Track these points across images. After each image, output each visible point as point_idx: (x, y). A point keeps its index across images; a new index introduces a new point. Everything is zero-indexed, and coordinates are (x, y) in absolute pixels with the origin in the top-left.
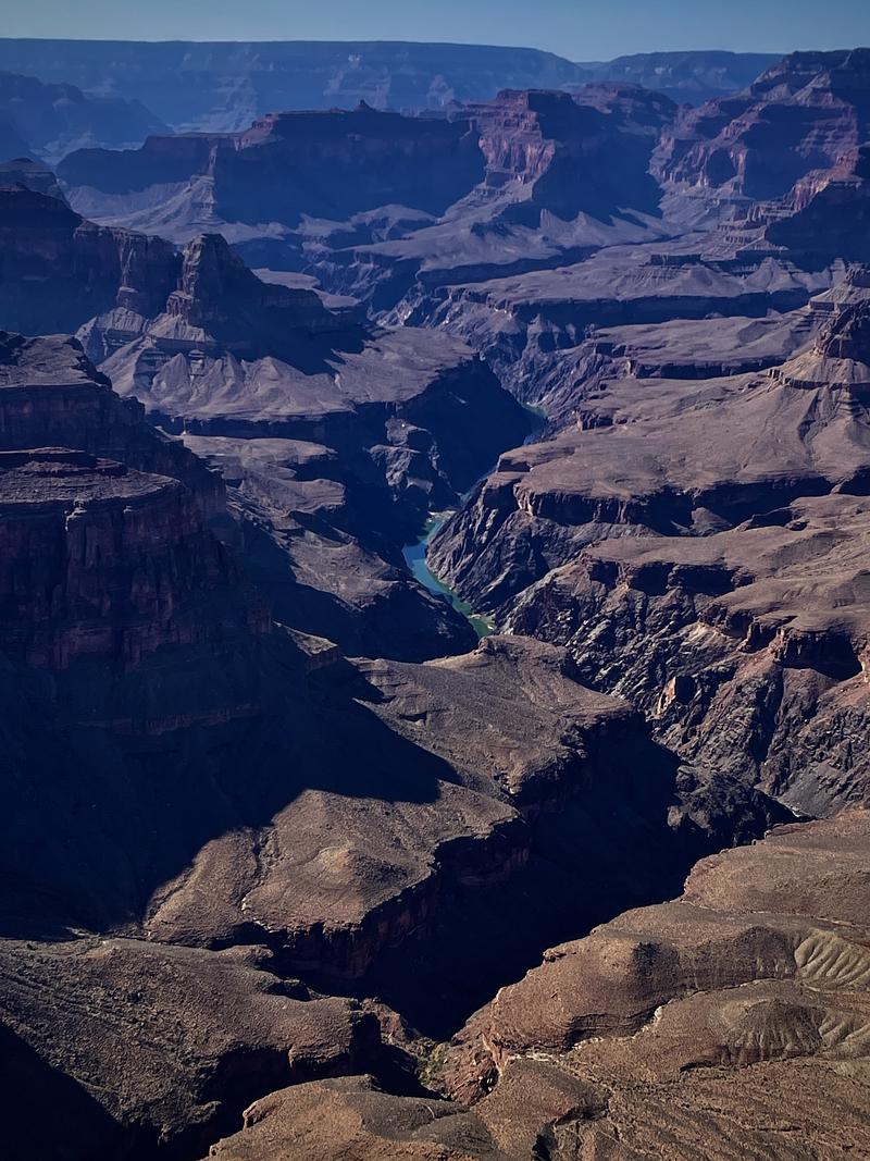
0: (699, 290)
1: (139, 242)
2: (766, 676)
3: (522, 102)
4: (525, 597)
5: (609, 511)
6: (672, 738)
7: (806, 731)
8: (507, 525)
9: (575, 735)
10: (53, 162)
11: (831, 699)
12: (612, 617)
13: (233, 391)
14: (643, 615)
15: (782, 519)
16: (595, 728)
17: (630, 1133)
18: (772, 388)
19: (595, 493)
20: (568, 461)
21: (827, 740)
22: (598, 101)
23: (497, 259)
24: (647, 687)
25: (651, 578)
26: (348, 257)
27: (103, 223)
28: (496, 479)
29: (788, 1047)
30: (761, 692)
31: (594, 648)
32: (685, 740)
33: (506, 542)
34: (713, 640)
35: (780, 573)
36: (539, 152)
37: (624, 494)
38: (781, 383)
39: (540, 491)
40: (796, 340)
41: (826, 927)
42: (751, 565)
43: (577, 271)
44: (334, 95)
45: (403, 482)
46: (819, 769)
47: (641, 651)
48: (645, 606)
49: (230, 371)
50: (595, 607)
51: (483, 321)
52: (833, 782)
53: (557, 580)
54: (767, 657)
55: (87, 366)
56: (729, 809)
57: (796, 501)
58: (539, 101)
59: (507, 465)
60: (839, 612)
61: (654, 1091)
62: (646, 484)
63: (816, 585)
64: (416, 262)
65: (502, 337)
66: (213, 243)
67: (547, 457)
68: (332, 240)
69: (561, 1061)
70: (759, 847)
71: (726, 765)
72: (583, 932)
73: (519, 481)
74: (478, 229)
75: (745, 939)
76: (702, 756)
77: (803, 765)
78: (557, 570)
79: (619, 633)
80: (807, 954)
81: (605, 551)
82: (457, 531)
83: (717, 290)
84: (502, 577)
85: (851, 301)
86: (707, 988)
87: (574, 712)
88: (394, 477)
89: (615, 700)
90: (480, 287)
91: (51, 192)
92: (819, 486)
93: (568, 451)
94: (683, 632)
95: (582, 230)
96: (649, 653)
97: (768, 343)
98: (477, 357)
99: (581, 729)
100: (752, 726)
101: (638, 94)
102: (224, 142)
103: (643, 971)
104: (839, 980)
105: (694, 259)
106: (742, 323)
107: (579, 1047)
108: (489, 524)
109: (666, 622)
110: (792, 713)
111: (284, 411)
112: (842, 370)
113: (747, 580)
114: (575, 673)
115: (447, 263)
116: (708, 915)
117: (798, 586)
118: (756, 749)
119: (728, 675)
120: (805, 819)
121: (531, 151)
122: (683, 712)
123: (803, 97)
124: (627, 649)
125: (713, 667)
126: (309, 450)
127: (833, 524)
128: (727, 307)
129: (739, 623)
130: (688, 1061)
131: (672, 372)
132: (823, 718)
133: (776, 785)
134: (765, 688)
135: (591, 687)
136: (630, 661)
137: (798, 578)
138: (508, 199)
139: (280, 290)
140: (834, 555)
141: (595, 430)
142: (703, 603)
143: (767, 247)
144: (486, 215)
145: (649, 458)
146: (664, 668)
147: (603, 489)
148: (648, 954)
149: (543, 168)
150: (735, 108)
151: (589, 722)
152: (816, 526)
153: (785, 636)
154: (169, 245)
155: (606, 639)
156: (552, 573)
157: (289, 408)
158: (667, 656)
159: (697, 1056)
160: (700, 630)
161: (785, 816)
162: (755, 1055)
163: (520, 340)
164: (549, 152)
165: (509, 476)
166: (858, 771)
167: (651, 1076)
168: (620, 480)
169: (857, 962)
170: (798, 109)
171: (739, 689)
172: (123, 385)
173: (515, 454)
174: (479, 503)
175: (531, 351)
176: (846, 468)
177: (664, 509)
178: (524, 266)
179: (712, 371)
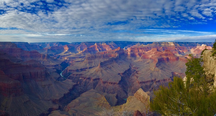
3: (66, 45)
4: (69, 77)
5: (74, 71)
9: (73, 86)
14: (77, 77)
15: (85, 70)
18: (83, 62)
21: (90, 85)
23: (65, 55)
24: (77, 82)
25: (77, 75)
29: (90, 106)
30: (85, 82)
35: (85, 74)
37: (75, 70)
39: (69, 70)
40: (85, 59)
41: (91, 97)
42: (83, 74)
43: (70, 56)
45: (60, 69)
46: (89, 87)
49: (49, 62)
50: (73, 77)
53: (71, 75)
54: (85, 80)
56: (84, 90)
59: (67, 68)
60: (90, 76)
63: (88, 75)
64: (60, 55)
65: (66, 60)
67: (69, 67)
68: (55, 54)
70: (86, 92)
72: (75, 99)
75: (86, 99)
79: (75, 79)
80: (90, 99)
81: (74, 73)
83: (79, 56)
84: (67, 75)
85: (88, 57)
86: (84, 102)
87: (73, 84)
89: (75, 83)
90: (64, 57)
93: (71, 67)
94: (79, 78)
95: (71, 53)
97: (83, 60)
98: (64, 61)
100: (84, 84)
102: (48, 48)
103: (79, 102)
104: (93, 100)
106: (81, 58)
107: (75, 107)
108: (66, 72)
110: (87, 83)
111: (52, 65)
112: (88, 61)
115: (62, 55)
116: (83, 97)
119: (83, 81)
120: (89, 90)
122: (80, 83)
125: (81, 81)
129: (83, 77)
131: (77, 62)
132: (89, 83)
140: (89, 72)
142: (81, 76)
143: (82, 54)
144: (64, 52)
145: (76, 67)
147: (73, 69)
148: (80, 100)
152: (87, 71)
158: (78, 80)
159: (84, 107)
161: (87, 90)
164: (68, 48)
170: (83, 45)
172: (42, 63)
175: (68, 61)
176: (89, 67)
177: (77, 70)
178: (67, 55)
179: (79, 62)
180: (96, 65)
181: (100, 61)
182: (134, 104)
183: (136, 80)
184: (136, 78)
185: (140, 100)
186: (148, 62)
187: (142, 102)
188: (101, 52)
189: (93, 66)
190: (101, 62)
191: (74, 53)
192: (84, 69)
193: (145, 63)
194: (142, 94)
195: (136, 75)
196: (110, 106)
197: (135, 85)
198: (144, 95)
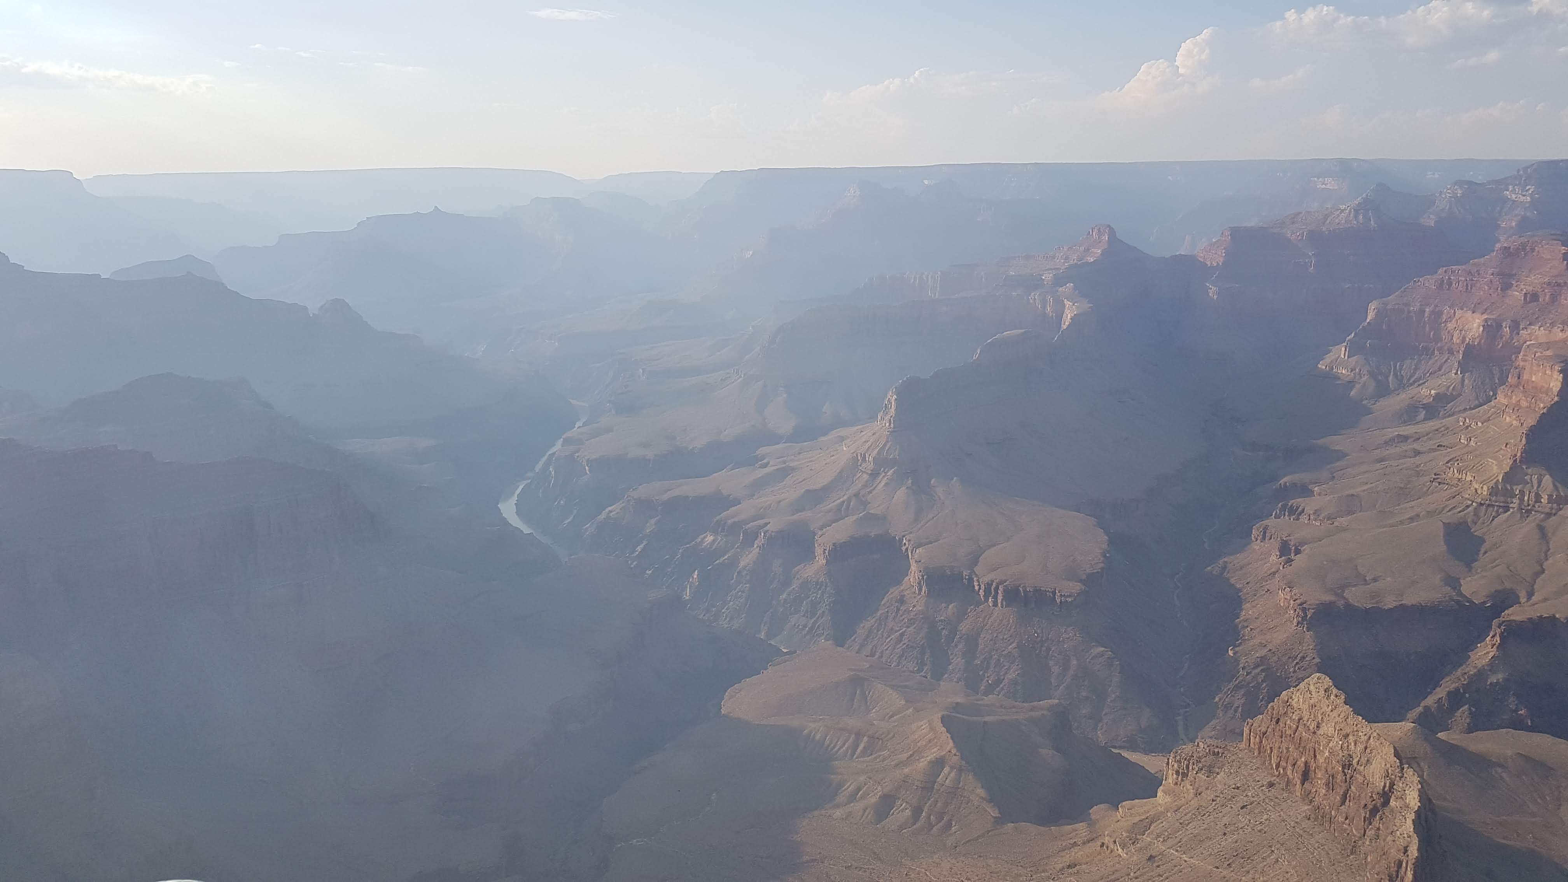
0: (682, 322)
2: (756, 563)
3: (548, 206)
4: (591, 527)
5: (641, 465)
6: (698, 610)
7: (784, 596)
8: (573, 480)
9: (637, 617)
11: (797, 574)
12: (651, 536)
14: (671, 531)
15: (754, 461)
16: (651, 610)
18: (734, 381)
19: (631, 455)
20: (609, 436)
21: (797, 600)
24: (679, 578)
25: (673, 507)
28: (561, 451)
30: (754, 573)
32: (707, 611)
33: (572, 492)
34: (719, 543)
35: (756, 496)
37: (650, 454)
38: (741, 377)
39: (594, 456)
41: (813, 722)
42: (737, 493)
46: (793, 620)
47: (672, 555)
48: (671, 526)
50: (638, 530)
52: (805, 626)
53: (611, 514)
54: (755, 550)
55: (257, 397)
57: (761, 449)
58: (560, 204)
60: (796, 517)
62: (663, 447)
63: (780, 502)
65: (553, 358)
69: (653, 842)
70: (766, 675)
71: (736, 624)
73: (578, 451)
76: (720, 620)
77: (784, 618)
78: (610, 508)
79: (656, 546)
80: (806, 741)
81: (641, 493)
89: (660, 591)
92: (772, 439)
94: (699, 540)
96: (678, 556)
99: (641, 613)
100: (749, 596)
106: (710, 341)
108: (560, 482)
109: (687, 534)
110: (775, 584)
113: (736, 502)
116: (739, 724)
117: (768, 503)
119: (732, 564)
120: (789, 654)
121: (557, 237)
122: (703, 592)
123: (730, 198)
124: (663, 556)
125: (720, 561)
127: (784, 462)
129: (733, 530)
131: (669, 374)
132: (795, 585)
133: (769, 633)
134: (756, 571)
137: (767, 498)
140: (787, 482)
141: (625, 415)
142: (710, 519)
145: (663, 430)
146: (689, 564)
147: (635, 452)
150: (687, 207)
152: (774, 464)
153: (764, 536)
154: (303, 308)
156: (607, 510)
158: (690, 556)
160: (709, 538)
161: (778, 653)
164: (571, 237)
166: (819, 617)
168: (645, 446)
169: (837, 742)
171: (739, 573)
176: (787, 426)
177: (676, 462)
180: (861, 410)
181: (903, 370)
182: (1243, 820)
183: (1273, 584)
184: (1274, 558)
185: (1308, 797)
186: (1427, 392)
187: (1319, 816)
189: (826, 415)
190: (913, 373)
192: (738, 442)
193: (1399, 400)
194: (1330, 739)
195: (1279, 524)
196: (995, 813)
197: (1255, 632)
198: (1352, 746)
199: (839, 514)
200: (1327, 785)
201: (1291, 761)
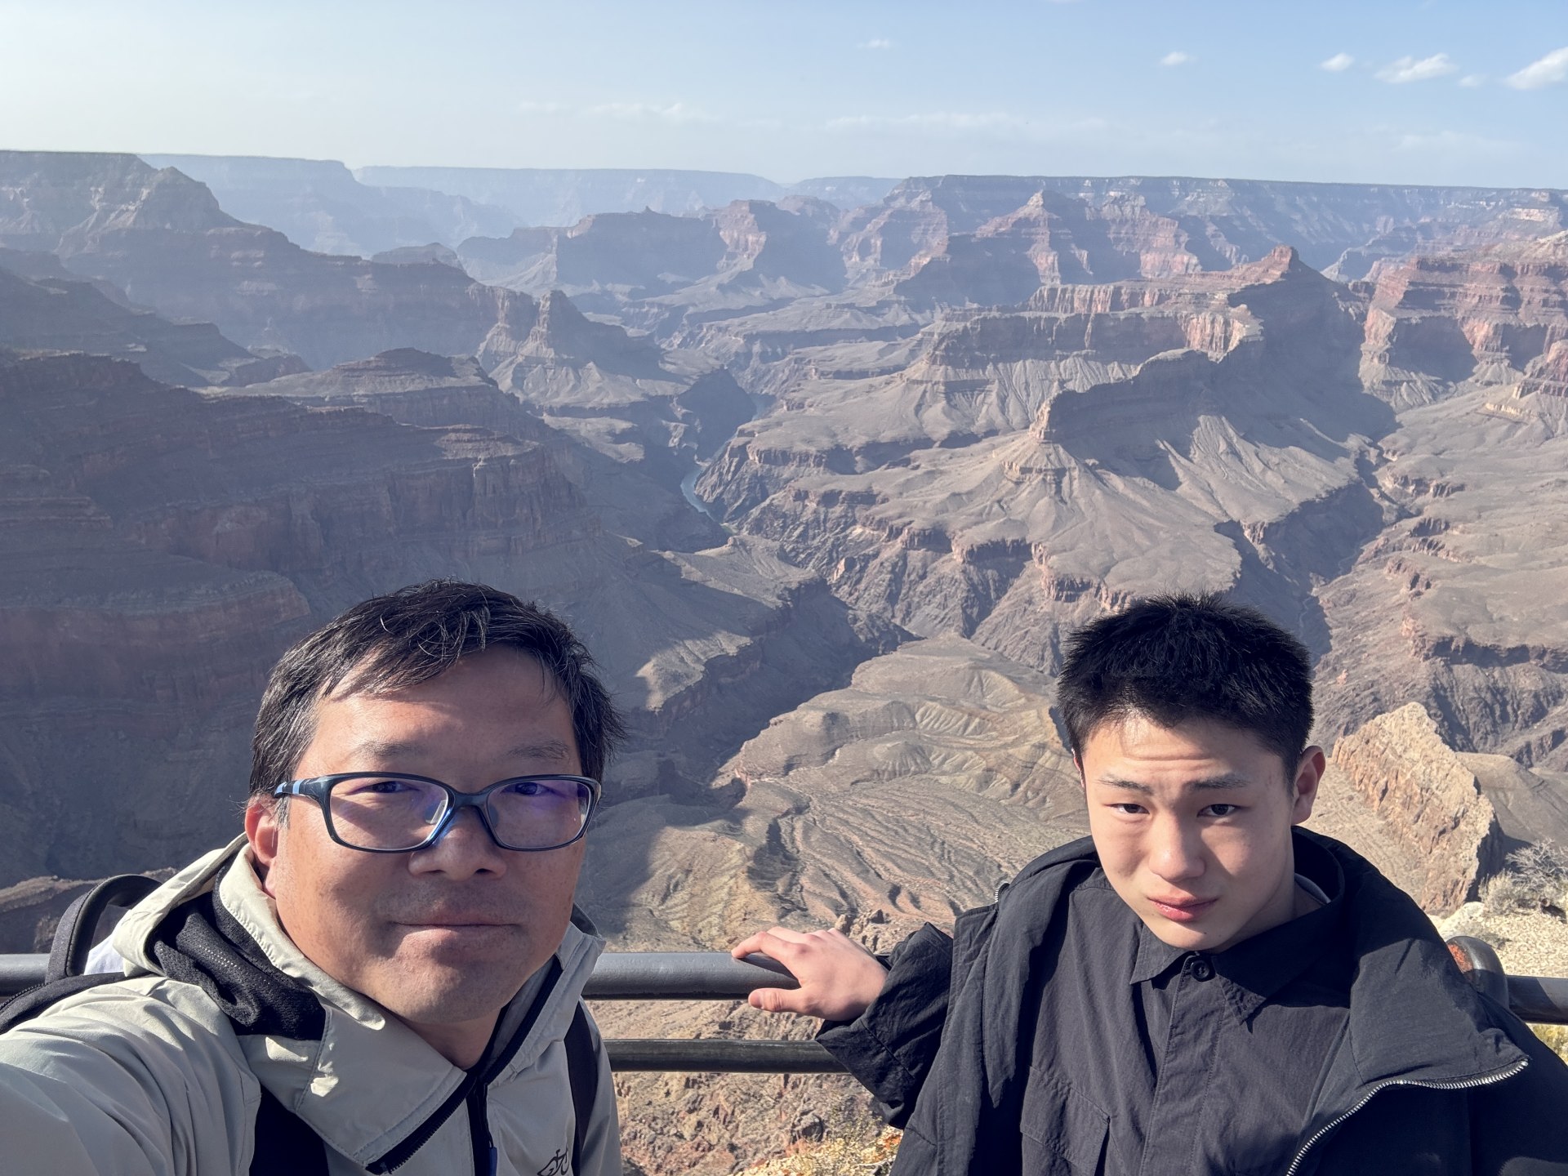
0: (854, 325)
1: (512, 295)
2: (897, 556)
3: (745, 208)
4: (755, 512)
5: (804, 458)
6: (842, 593)
7: (920, 588)
8: (744, 469)
9: (786, 593)
10: (454, 246)
11: (935, 569)
12: (807, 524)
13: (574, 387)
14: (825, 521)
15: (907, 462)
16: (798, 589)
17: (823, 821)
18: (898, 384)
19: (795, 450)
20: (779, 430)
21: (932, 593)
22: (790, 207)
23: (733, 307)
24: (827, 564)
25: (829, 499)
26: (642, 305)
27: (488, 283)
28: (736, 441)
29: (913, 769)
30: (895, 565)
31: (797, 542)
32: (851, 594)
33: (742, 479)
34: (867, 535)
35: (905, 495)
36: (756, 240)
37: (812, 449)
38: (904, 381)
39: (763, 449)
40: (913, 354)
41: (933, 700)
42: (888, 491)
43: (782, 313)
44: (628, 202)
45: (680, 444)
46: (927, 609)
47: (824, 543)
48: (826, 516)
49: (571, 376)
50: (797, 517)
51: (725, 345)
52: (936, 617)
53: (773, 502)
54: (898, 544)
55: (481, 373)
56: (877, 634)
57: (913, 452)
58: (756, 207)
59: (742, 433)
60: (939, 518)
61: (836, 796)
62: (826, 443)
64: (683, 308)
65: (737, 354)
66: (557, 297)
67: (765, 428)
68: (631, 294)
69: (782, 782)
70: (896, 655)
71: (875, 608)
72: (792, 706)
73: (749, 442)
74: (720, 287)
75: (887, 708)
76: (861, 604)
77: (919, 607)
78: (773, 496)
79: (811, 533)
80: (923, 716)
81: (801, 484)
82: (713, 473)
83: (866, 323)
84: (740, 501)
85: (945, 331)
86: (866, 737)
87: (785, 580)
88: (673, 442)
89: (809, 572)
90: (725, 323)
91: (454, 264)
92: (926, 443)
93: (779, 424)
94: (848, 531)
95: (783, 287)
96: (829, 543)
97: (898, 355)
98: (722, 366)
99: (790, 590)
100: (889, 585)
101: (816, 202)
102: (560, 232)
103: (828, 729)
104: (943, 728)
105: (851, 306)
106: (880, 345)
107: (791, 773)
108: (732, 469)
109: (839, 525)
110: (913, 577)
111: (606, 401)
112: (940, 373)
113: (885, 500)
114: (784, 557)
115: (701, 308)
116: (866, 695)
117: (915, 502)
118: (892, 598)
119: (876, 555)
120: (919, 639)
121: (751, 238)
122: (849, 578)
123: (915, 204)
124: (816, 542)
125: (866, 551)
126: (622, 425)
127: (935, 465)
128: (871, 335)
129: (881, 524)
130: (855, 778)
131: (838, 375)
132: (931, 580)
133: (903, 620)
134: (897, 563)
135: (797, 566)
136: (818, 549)
137: (914, 498)
138: (738, 269)
139: (600, 326)
140: (936, 483)
141: (795, 411)
142: (860, 512)
143: (894, 298)
144: (724, 278)
145: (827, 428)
146: (837, 552)
147: (800, 447)
148: (832, 718)
149: (758, 250)
150: (874, 212)
151: (794, 586)
152: (925, 467)
153: (907, 532)
154: (530, 297)
155: (803, 536)
156: (771, 497)
157: (608, 400)
158: (839, 546)
159: (860, 776)
160: (858, 530)
161: (909, 637)
162: (894, 774)
163: (748, 355)
164: (763, 239)
165: (743, 440)
166: (950, 610)
167: (834, 789)
168: (809, 441)
169: (951, 720)
170: (912, 213)
171: (882, 564)
172: (505, 385)
173: (747, 426)
174: (727, 456)
175: (755, 362)
176: (943, 432)
177: (838, 459)
178: (749, 310)
179: (863, 374)
180: (1016, 419)
181: (1062, 383)
183: (1398, 615)
184: (1405, 590)
187: (1391, 831)
188: (1083, 290)
189: (980, 423)
190: (1070, 386)
191: (819, 290)
192: (894, 444)
195: (1417, 557)
197: (1372, 659)
198: (1434, 773)
199: (980, 518)
200: (1403, 804)
201: (1373, 779)
